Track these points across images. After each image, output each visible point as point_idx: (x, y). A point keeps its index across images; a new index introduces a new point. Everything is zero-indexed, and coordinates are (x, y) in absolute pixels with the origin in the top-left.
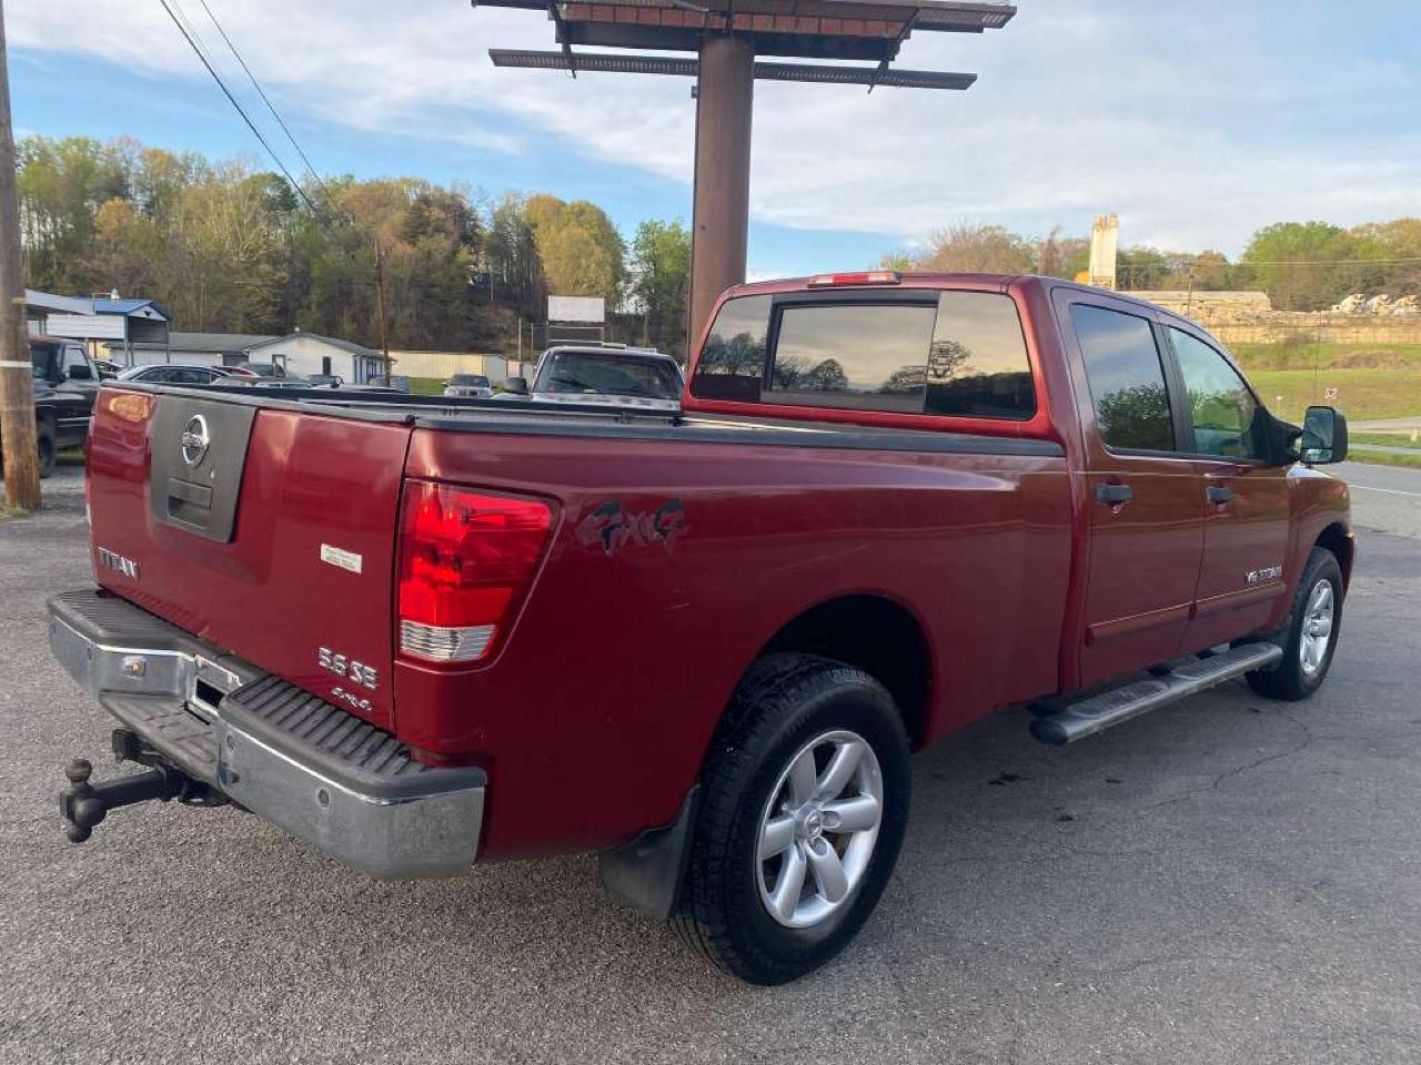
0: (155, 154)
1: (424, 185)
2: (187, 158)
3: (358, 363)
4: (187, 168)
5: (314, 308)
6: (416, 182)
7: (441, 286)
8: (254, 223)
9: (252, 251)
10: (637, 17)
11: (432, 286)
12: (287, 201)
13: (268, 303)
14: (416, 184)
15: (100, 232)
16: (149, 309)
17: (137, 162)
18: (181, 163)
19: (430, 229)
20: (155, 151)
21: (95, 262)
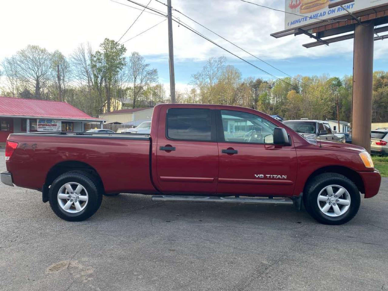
0: (305, 78)
1: (383, 72)
2: (313, 77)
3: (344, 128)
4: (313, 80)
5: (343, 113)
6: (380, 72)
7: (384, 103)
8: (327, 91)
9: (326, 99)
10: (332, 27)
11: (382, 103)
12: (339, 84)
13: (330, 112)
14: (380, 73)
15: (288, 99)
16: (277, 117)
17: (301, 81)
18: (311, 79)
19: (383, 86)
20: (305, 77)
21: (287, 106)
